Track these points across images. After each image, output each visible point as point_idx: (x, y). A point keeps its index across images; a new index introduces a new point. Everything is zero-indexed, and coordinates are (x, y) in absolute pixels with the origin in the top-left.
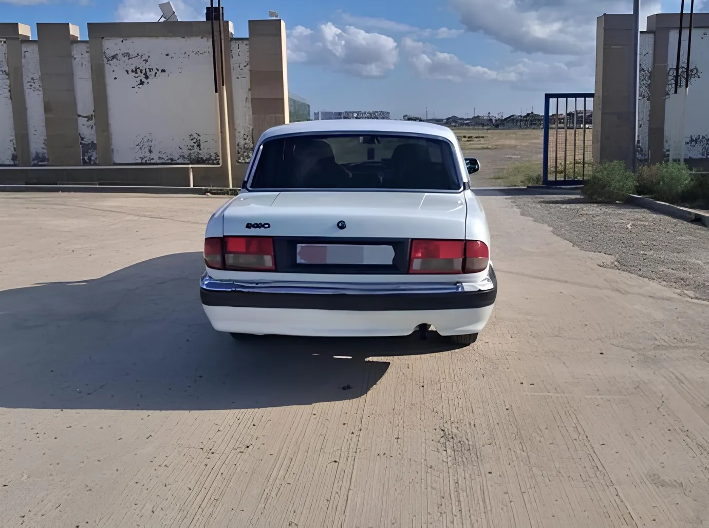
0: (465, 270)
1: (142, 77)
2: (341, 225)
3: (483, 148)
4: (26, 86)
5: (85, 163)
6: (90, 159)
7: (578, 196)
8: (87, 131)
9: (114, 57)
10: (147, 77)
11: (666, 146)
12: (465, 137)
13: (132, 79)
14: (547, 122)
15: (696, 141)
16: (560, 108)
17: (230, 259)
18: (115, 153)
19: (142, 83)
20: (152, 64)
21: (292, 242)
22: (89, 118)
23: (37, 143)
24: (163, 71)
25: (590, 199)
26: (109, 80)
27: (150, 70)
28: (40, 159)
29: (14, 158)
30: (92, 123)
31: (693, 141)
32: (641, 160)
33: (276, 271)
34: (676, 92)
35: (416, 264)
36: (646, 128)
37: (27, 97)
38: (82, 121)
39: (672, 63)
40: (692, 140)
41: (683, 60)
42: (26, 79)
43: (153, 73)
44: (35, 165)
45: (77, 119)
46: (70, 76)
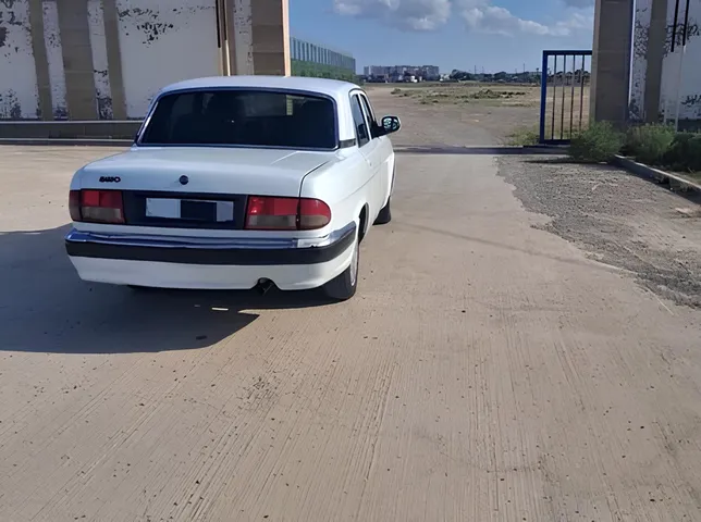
0: (299, 227)
1: (152, 33)
2: (184, 180)
3: (517, 105)
4: (47, 42)
5: (102, 118)
6: (105, 114)
7: (565, 156)
8: (103, 86)
9: (126, 13)
10: (156, 33)
11: (662, 106)
12: (505, 93)
13: (143, 35)
14: (544, 79)
15: (693, 101)
16: (557, 65)
17: (87, 211)
18: (129, 107)
19: (152, 39)
20: (162, 19)
21: (141, 196)
22: (105, 73)
23: (58, 99)
24: (171, 26)
25: (576, 159)
26: (122, 35)
27: (160, 25)
28: (62, 114)
29: (38, 112)
30: (107, 77)
31: (690, 101)
32: (634, 121)
33: (126, 224)
34: (672, 50)
35: (253, 220)
36: (642, 87)
37: (49, 53)
38: (97, 76)
39: (670, 20)
40: (688, 101)
41: (681, 16)
42: (47, 35)
43: (161, 28)
44: (56, 120)
45: (92, 75)
46: (86, 32)
